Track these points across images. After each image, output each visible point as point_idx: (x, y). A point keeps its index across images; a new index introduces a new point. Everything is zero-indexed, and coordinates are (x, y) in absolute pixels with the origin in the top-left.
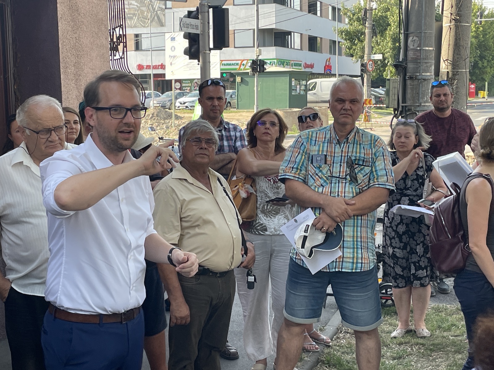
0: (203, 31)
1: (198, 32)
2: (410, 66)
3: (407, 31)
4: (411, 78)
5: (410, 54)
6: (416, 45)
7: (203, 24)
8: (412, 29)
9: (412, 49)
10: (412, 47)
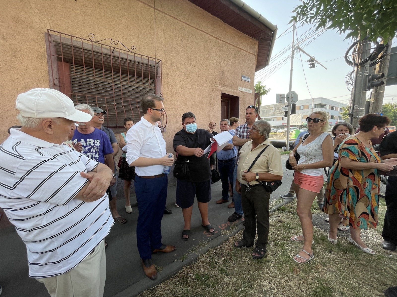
0: (289, 110)
1: (287, 110)
2: (354, 114)
3: (354, 103)
4: (354, 118)
5: (355, 111)
6: (357, 108)
7: (289, 108)
8: (356, 103)
9: (356, 109)
10: (355, 108)
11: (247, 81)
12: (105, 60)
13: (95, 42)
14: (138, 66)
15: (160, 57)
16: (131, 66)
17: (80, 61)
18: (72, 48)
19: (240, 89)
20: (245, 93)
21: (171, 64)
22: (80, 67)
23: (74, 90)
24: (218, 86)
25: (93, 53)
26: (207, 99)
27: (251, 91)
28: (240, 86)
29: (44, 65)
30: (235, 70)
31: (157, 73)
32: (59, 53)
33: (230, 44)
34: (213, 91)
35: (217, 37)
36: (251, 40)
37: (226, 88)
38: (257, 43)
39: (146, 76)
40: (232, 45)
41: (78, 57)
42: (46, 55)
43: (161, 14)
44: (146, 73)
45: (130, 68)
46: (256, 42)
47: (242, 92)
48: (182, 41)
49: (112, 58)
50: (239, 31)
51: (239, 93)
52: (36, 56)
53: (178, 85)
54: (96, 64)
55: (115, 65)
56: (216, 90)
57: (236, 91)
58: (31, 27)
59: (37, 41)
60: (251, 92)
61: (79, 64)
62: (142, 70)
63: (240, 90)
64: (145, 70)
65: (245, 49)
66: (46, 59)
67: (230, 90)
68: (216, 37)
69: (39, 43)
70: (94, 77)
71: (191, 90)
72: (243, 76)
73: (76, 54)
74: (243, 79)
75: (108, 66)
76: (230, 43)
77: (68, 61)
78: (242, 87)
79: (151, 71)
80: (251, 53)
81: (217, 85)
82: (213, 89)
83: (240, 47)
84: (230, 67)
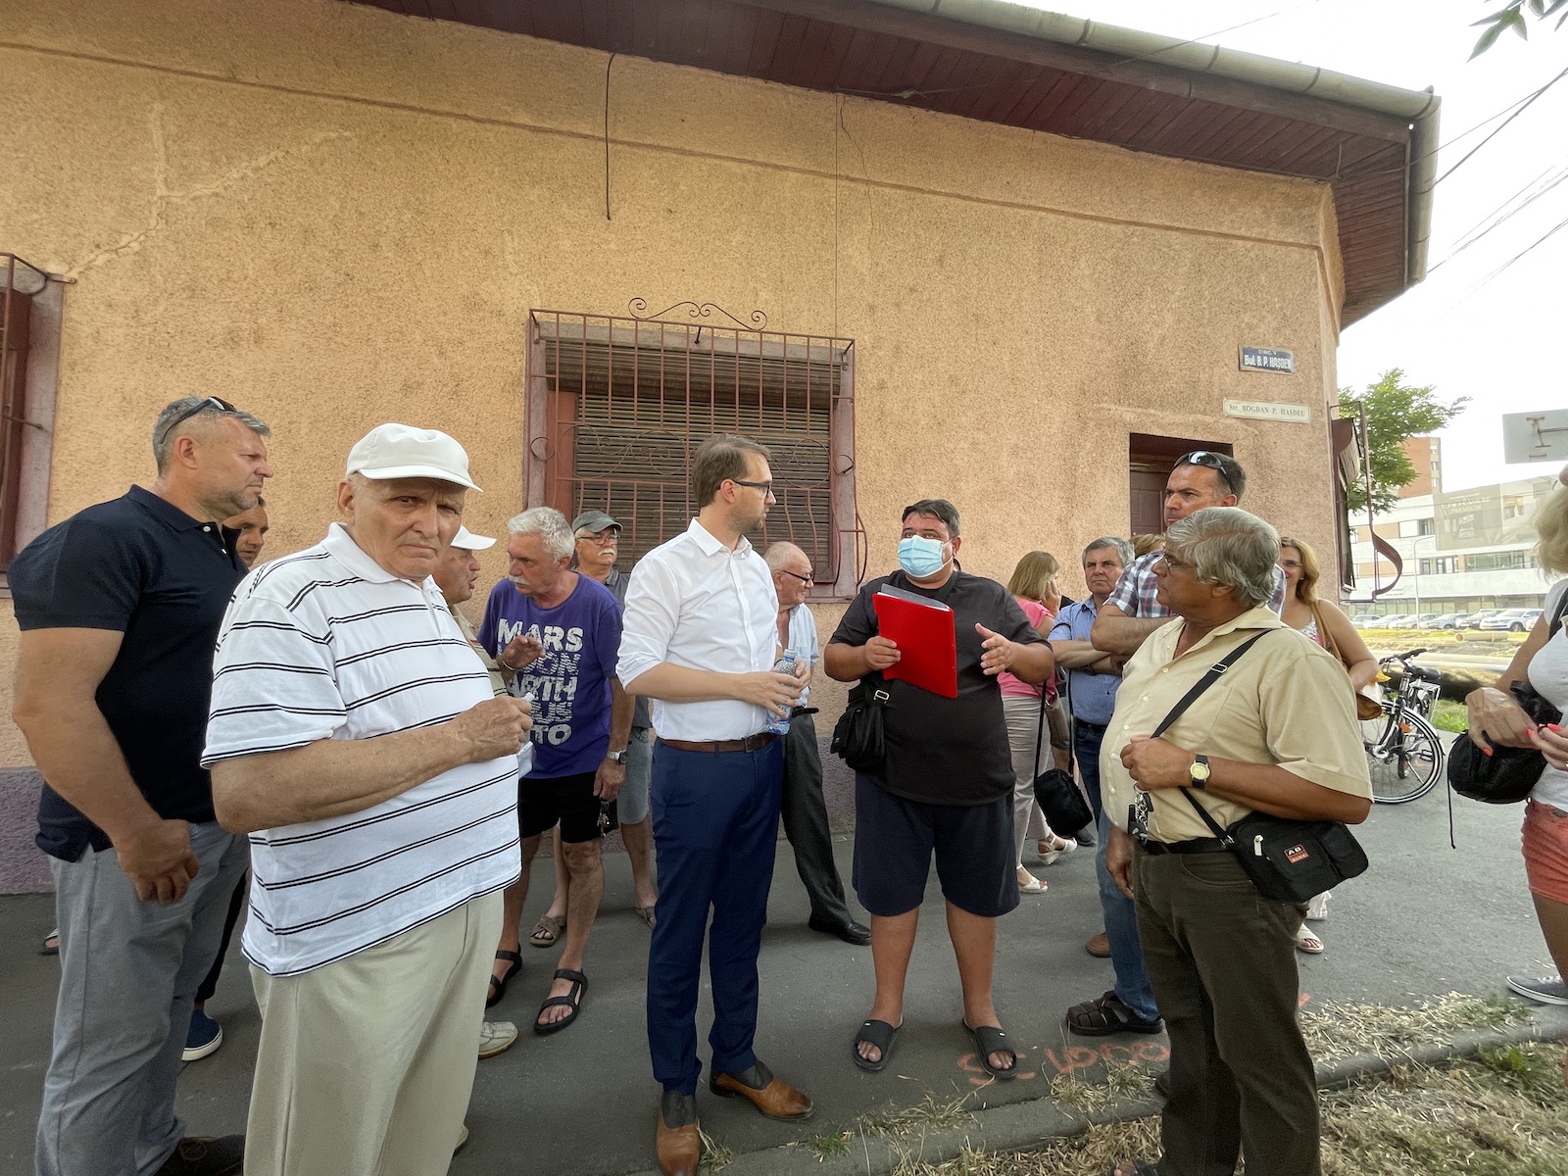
11: (1275, 369)
12: (669, 369)
13: (646, 320)
14: (771, 370)
15: (853, 330)
16: (747, 375)
17: (601, 383)
18: (584, 348)
19: (1234, 407)
20: (1267, 425)
21: (897, 348)
22: (601, 399)
23: (581, 469)
24: (1113, 407)
25: (636, 352)
26: (1056, 463)
27: (1307, 410)
28: (1236, 396)
29: (517, 405)
30: (1201, 329)
31: (837, 387)
32: (551, 368)
33: (1168, 228)
34: (1082, 430)
35: (1099, 214)
36: (1282, 188)
37: (1152, 411)
38: (1325, 193)
39: (797, 403)
40: (1178, 229)
41: (596, 372)
42: (523, 379)
43: (862, 188)
44: (799, 391)
45: (745, 383)
46: (1316, 190)
47: (1244, 419)
48: (940, 260)
49: (690, 360)
50: (1211, 167)
51: (1228, 426)
52: (502, 384)
53: (923, 422)
54: (644, 383)
55: (699, 379)
56: (1099, 425)
57: (1209, 419)
58: (500, 314)
59: (507, 347)
60: (1306, 418)
61: (597, 390)
62: (783, 382)
63: (1234, 413)
64: (796, 383)
65: (1254, 233)
66: (523, 390)
67: (1179, 418)
68: (1093, 214)
69: (512, 350)
70: (633, 424)
72: (1245, 352)
73: (592, 362)
74: (1249, 360)
75: (677, 387)
76: (1167, 224)
77: (569, 386)
78: (1248, 396)
79: (817, 381)
80: (1290, 240)
81: (1105, 405)
82: (1083, 421)
83: (1224, 230)
84: (1170, 319)
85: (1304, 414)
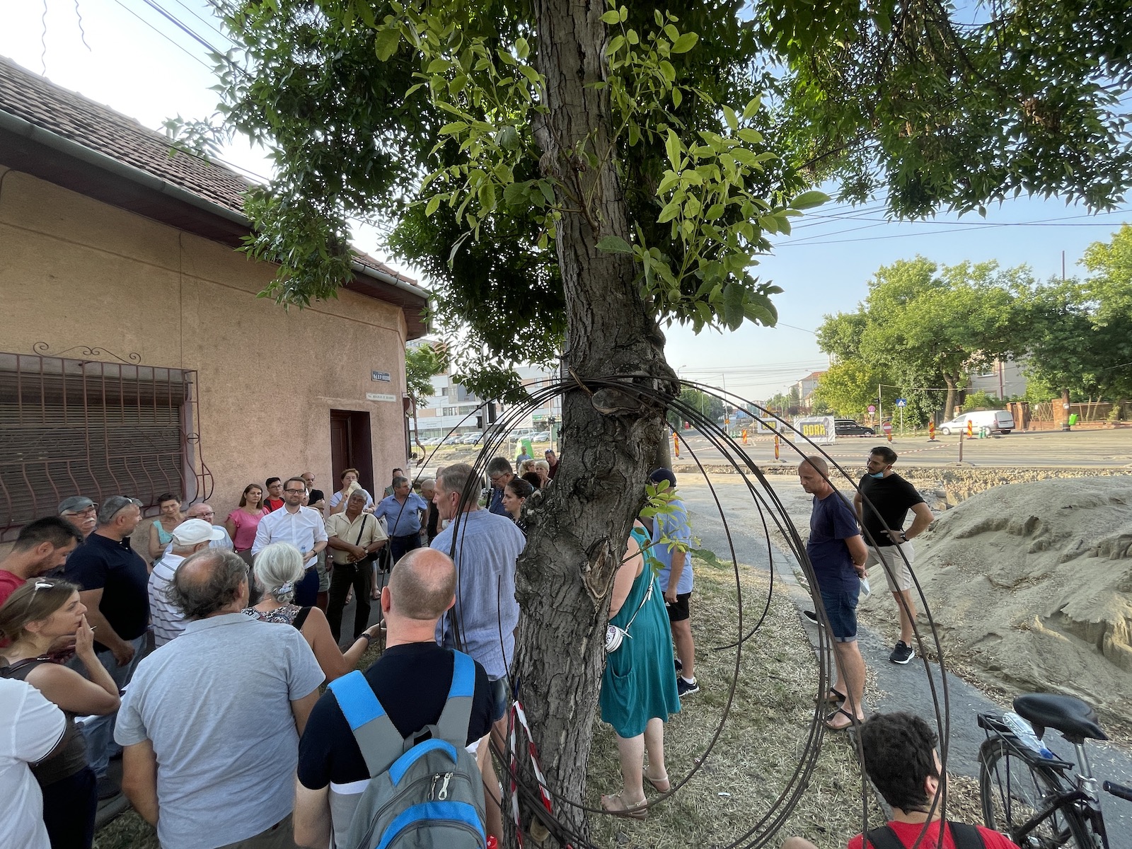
11: (384, 380)
12: (70, 386)
13: (49, 357)
14: (145, 387)
16: (129, 390)
19: (370, 396)
20: (382, 403)
21: (217, 370)
24: (323, 398)
25: (41, 376)
26: (299, 425)
27: (394, 397)
28: (370, 392)
30: (357, 363)
31: (187, 395)
33: (345, 318)
34: (310, 409)
37: (339, 399)
39: (162, 403)
40: (348, 318)
43: (192, 280)
44: (164, 397)
45: (127, 394)
47: (374, 401)
49: (87, 381)
51: (368, 405)
53: (232, 409)
54: (49, 394)
55: (93, 393)
56: (317, 406)
57: (361, 402)
60: (394, 400)
62: (154, 392)
63: (370, 399)
64: (162, 393)
65: (376, 323)
67: (349, 402)
71: (263, 414)
72: (374, 373)
74: (375, 377)
75: (75, 398)
76: (345, 316)
78: (374, 392)
79: (174, 392)
81: (320, 397)
82: (310, 405)
83: (365, 321)
84: (345, 358)
85: (394, 398)
